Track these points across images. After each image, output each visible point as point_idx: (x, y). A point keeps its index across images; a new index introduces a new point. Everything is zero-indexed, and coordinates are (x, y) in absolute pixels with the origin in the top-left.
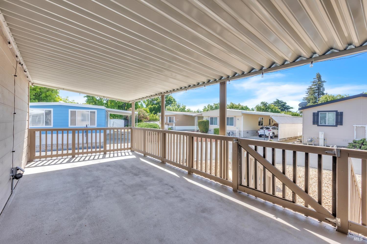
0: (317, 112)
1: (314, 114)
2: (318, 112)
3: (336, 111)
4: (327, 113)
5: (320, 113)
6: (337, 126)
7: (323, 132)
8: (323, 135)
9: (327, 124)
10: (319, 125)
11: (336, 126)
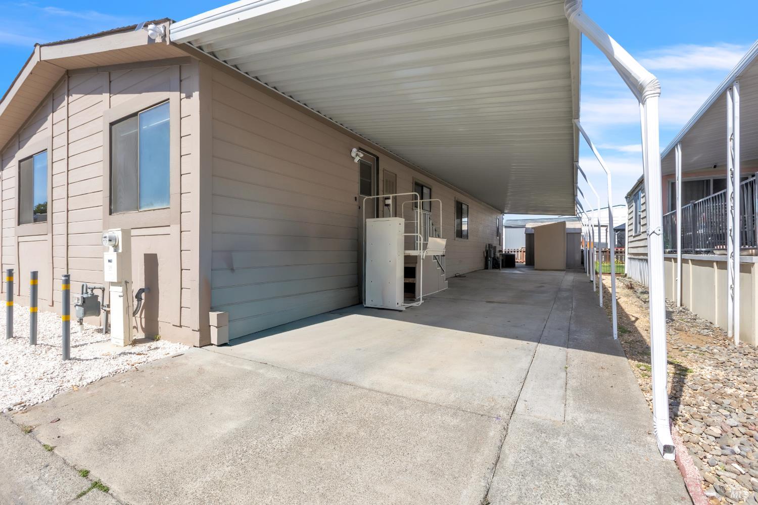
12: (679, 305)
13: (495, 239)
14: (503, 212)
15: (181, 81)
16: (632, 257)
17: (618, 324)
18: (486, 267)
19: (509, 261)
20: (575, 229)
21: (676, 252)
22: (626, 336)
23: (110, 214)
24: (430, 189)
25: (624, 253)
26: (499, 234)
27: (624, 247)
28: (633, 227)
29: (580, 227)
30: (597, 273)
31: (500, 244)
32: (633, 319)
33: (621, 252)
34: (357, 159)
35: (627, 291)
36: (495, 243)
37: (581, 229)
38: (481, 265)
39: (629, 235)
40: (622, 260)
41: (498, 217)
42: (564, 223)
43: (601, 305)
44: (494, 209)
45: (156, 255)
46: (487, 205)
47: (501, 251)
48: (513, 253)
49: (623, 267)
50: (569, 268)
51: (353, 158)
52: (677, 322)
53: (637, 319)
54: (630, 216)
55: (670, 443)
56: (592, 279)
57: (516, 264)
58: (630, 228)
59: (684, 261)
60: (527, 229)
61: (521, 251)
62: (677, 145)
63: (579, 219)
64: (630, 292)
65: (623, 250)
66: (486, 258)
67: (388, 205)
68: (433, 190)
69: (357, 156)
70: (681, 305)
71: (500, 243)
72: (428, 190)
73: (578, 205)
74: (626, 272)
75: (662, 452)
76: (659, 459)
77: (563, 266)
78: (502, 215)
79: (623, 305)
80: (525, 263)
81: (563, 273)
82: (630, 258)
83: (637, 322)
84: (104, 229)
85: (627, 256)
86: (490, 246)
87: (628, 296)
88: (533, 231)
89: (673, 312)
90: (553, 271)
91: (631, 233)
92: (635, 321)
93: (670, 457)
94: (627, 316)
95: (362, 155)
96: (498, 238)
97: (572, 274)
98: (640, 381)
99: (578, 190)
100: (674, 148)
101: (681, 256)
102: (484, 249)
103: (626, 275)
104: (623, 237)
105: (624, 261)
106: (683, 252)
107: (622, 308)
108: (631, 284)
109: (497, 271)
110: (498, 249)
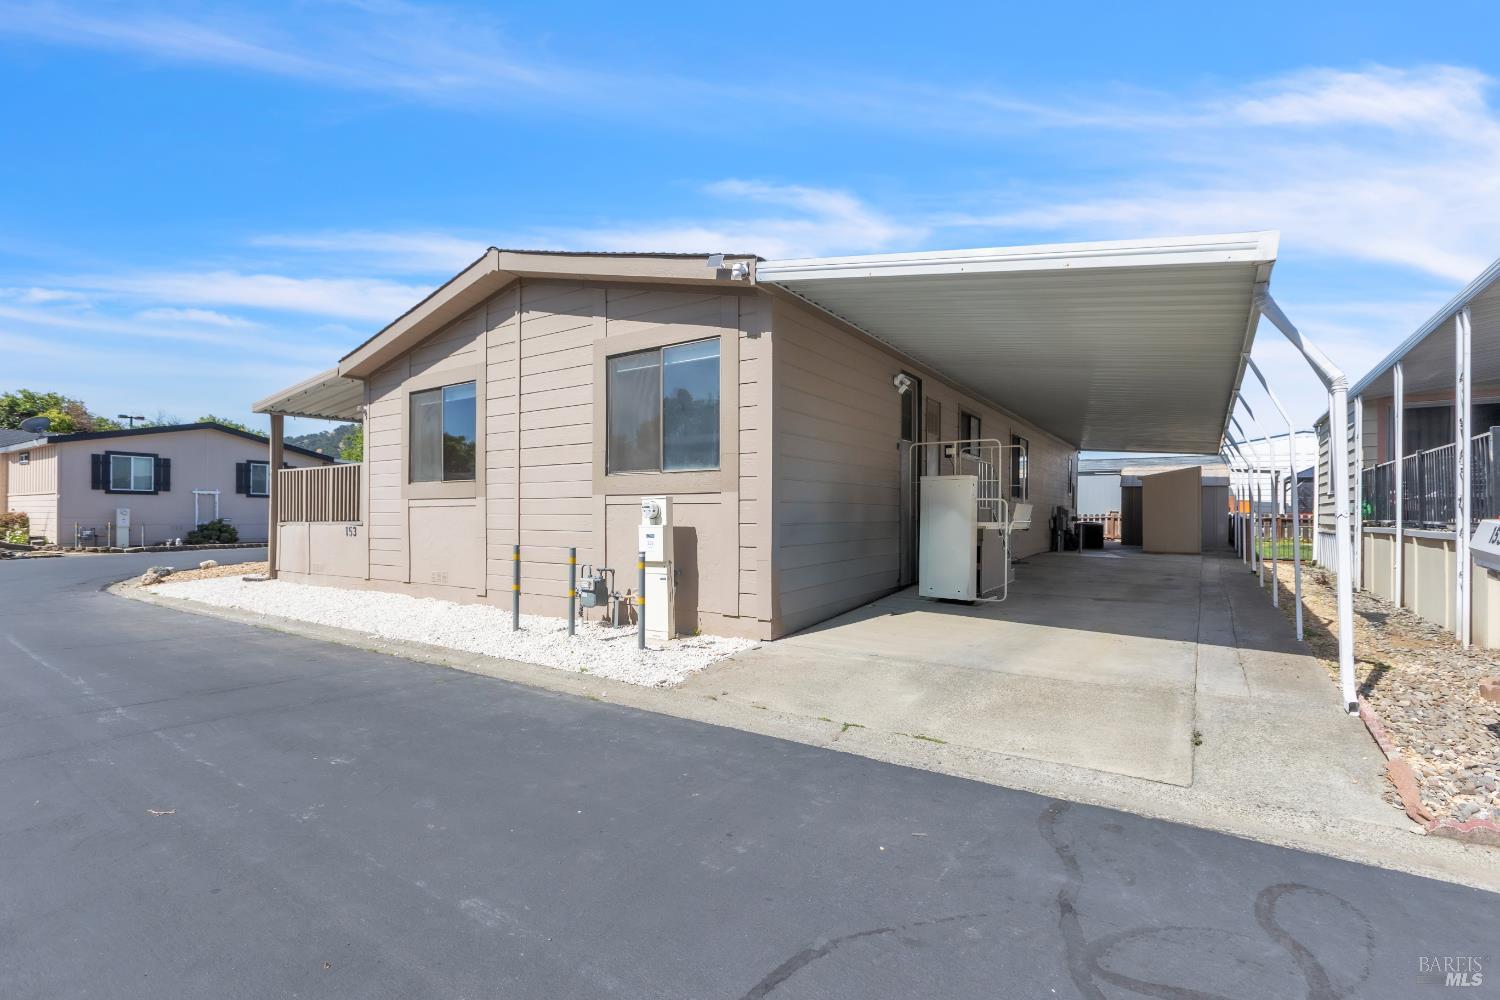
0: (104, 453)
1: (95, 458)
2: (108, 453)
3: (155, 456)
4: (133, 458)
5: (114, 458)
6: (157, 494)
7: (128, 510)
8: (127, 518)
9: (132, 489)
10: (112, 489)
11: (155, 493)
12: (1398, 605)
13: (1066, 496)
14: (1078, 448)
15: (739, 316)
16: (1326, 530)
17: (1304, 629)
18: (1053, 547)
19: (1092, 535)
20: (1217, 478)
21: (1394, 524)
22: (1315, 640)
23: (606, 474)
24: (979, 420)
25: (1312, 522)
26: (1072, 488)
27: (1311, 511)
28: (1327, 479)
29: (1226, 476)
30: (1258, 559)
31: (1073, 507)
32: (1326, 622)
33: (1306, 521)
34: (903, 389)
35: (1316, 587)
36: (1067, 504)
37: (1228, 479)
38: (1045, 544)
39: (1321, 493)
40: (1307, 536)
41: (1071, 457)
42: (1198, 469)
43: (1276, 604)
44: (1064, 442)
45: (693, 530)
46: (1056, 438)
47: (1075, 519)
48: (1100, 522)
49: (1310, 549)
50: (1207, 551)
51: (897, 388)
52: (1391, 625)
53: (1331, 622)
54: (1324, 460)
55: (1355, 700)
56: (1254, 569)
57: (1105, 542)
58: (1324, 480)
59: (1406, 539)
60: (1124, 478)
61: (1109, 519)
62: (1396, 364)
63: (1226, 461)
64: (1321, 588)
65: (1309, 516)
66: (1054, 532)
67: (949, 456)
68: (983, 421)
69: (903, 383)
70: (1403, 605)
71: (1074, 505)
72: (976, 421)
73: (1227, 440)
74: (1315, 558)
75: (1347, 709)
76: (1345, 715)
77: (1196, 546)
78: (1076, 453)
79: (1310, 606)
80: (1119, 541)
81: (1198, 559)
82: (1323, 534)
83: (1332, 625)
84: (594, 493)
85: (1316, 529)
86: (1060, 509)
87: (1317, 594)
88: (1139, 483)
89: (1388, 615)
90: (1177, 556)
91: (1323, 491)
92: (1327, 625)
93: (1356, 714)
94: (1316, 618)
95: (909, 383)
96: (1071, 495)
97: (1216, 560)
98: (1331, 675)
99: (1232, 421)
100: (1392, 367)
101: (1403, 531)
102: (1050, 517)
103: (1314, 564)
104: (1308, 492)
105: (1312, 537)
106: (1404, 525)
107: (1307, 609)
108: (1323, 576)
109: (1075, 554)
110: (1070, 515)
